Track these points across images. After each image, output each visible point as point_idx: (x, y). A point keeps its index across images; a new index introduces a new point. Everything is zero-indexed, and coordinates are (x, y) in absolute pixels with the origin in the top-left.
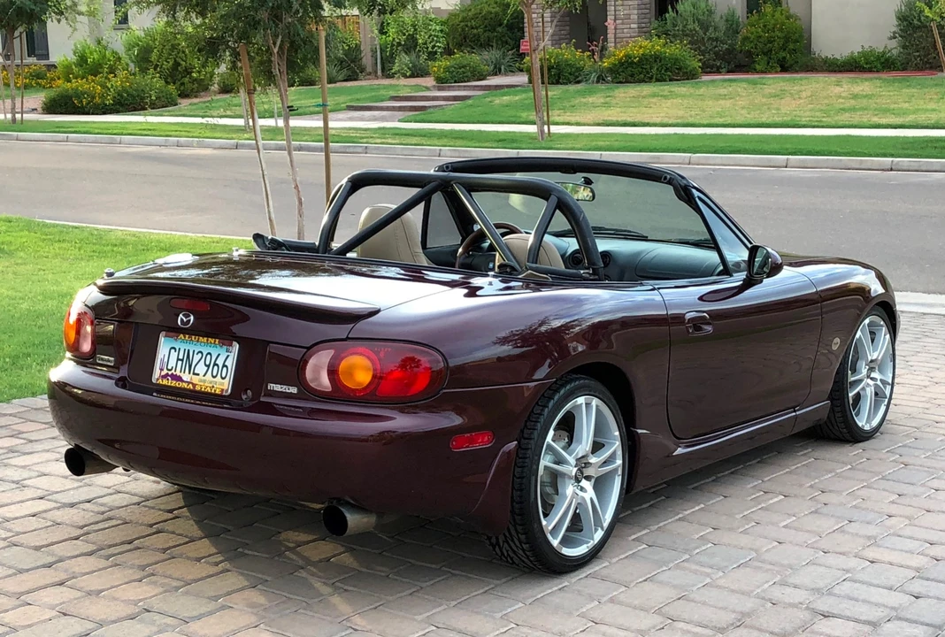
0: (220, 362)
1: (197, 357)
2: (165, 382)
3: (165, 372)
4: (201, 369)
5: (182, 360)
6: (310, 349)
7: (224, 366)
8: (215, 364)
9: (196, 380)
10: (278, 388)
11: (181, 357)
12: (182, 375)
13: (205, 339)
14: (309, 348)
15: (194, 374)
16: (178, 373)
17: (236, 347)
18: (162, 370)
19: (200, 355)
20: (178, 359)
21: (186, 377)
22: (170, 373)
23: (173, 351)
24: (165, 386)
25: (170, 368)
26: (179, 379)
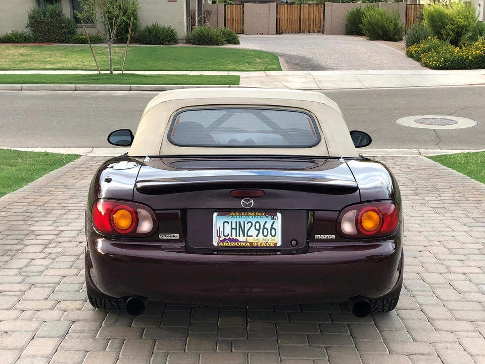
0: (268, 226)
1: (248, 226)
2: (225, 244)
3: (223, 237)
4: (253, 232)
5: (236, 229)
6: (342, 211)
7: (272, 228)
8: (264, 228)
9: (250, 240)
10: (322, 237)
11: (234, 226)
12: (238, 238)
13: (253, 213)
14: (340, 211)
15: (248, 236)
16: (234, 237)
17: (279, 215)
18: (219, 237)
19: (250, 224)
20: (232, 229)
21: (241, 238)
22: (227, 238)
23: (226, 224)
24: (226, 247)
25: (226, 234)
26: (236, 241)
